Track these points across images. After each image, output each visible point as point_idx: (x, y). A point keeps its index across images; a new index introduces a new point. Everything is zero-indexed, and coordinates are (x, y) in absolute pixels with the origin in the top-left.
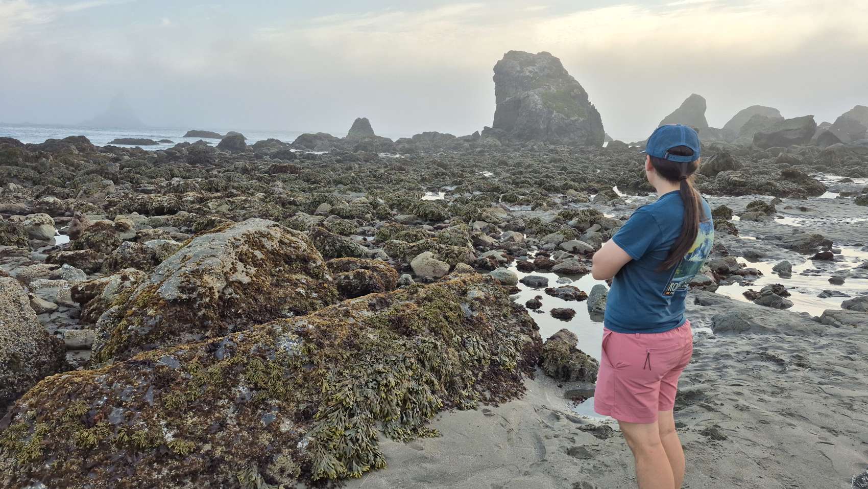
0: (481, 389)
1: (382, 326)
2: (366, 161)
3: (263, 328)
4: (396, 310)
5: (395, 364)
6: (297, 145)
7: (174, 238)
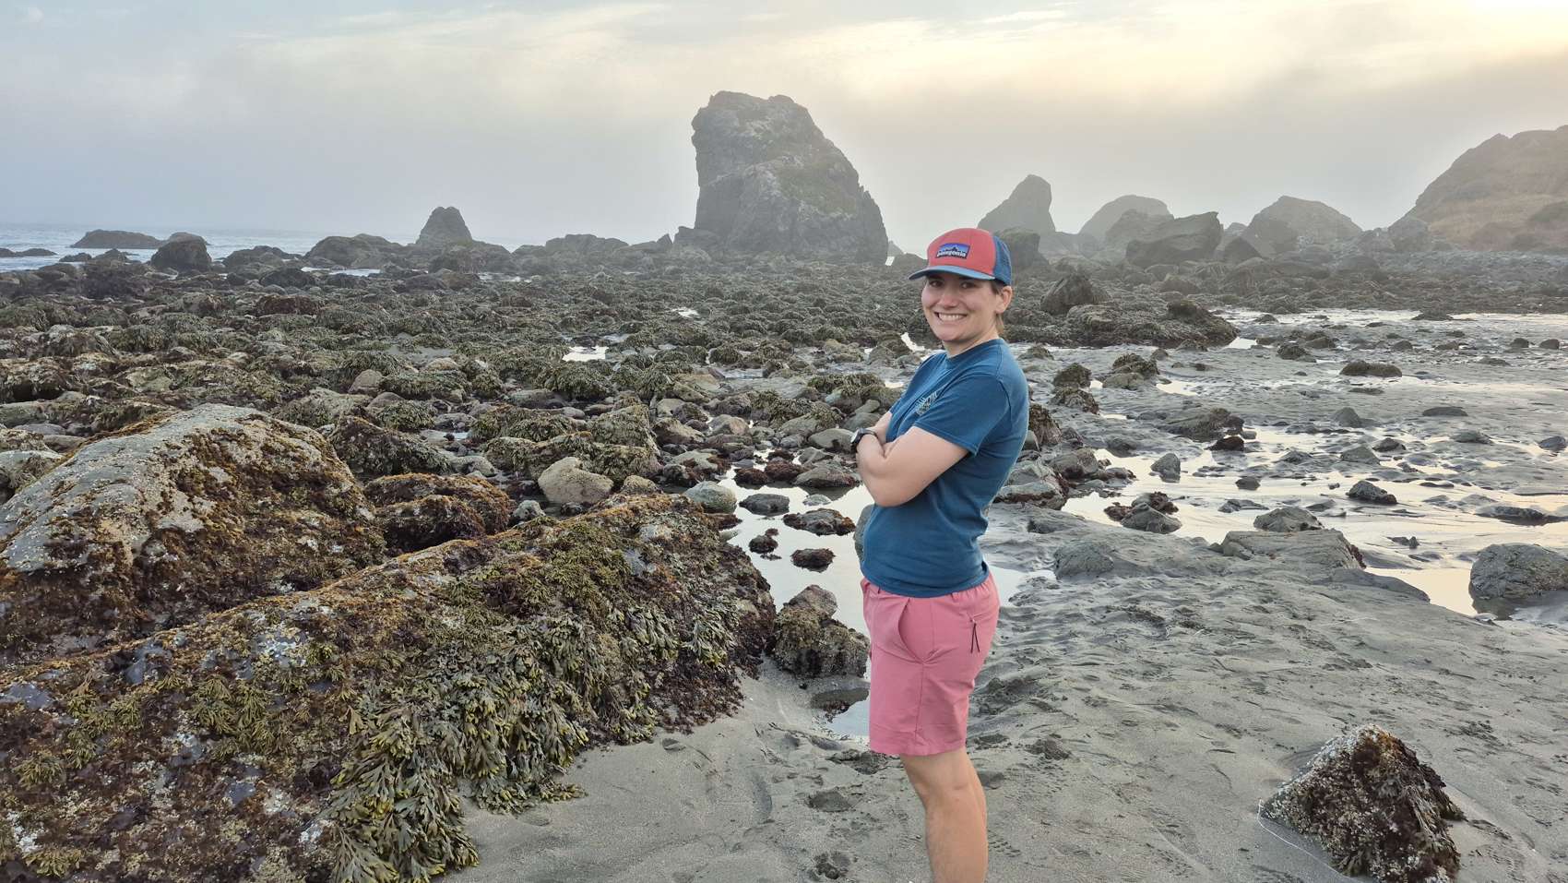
0: (660, 703)
1: (471, 601)
2: (456, 288)
3: (227, 618)
4: (498, 569)
5: (496, 670)
6: (316, 258)
7: (53, 446)
